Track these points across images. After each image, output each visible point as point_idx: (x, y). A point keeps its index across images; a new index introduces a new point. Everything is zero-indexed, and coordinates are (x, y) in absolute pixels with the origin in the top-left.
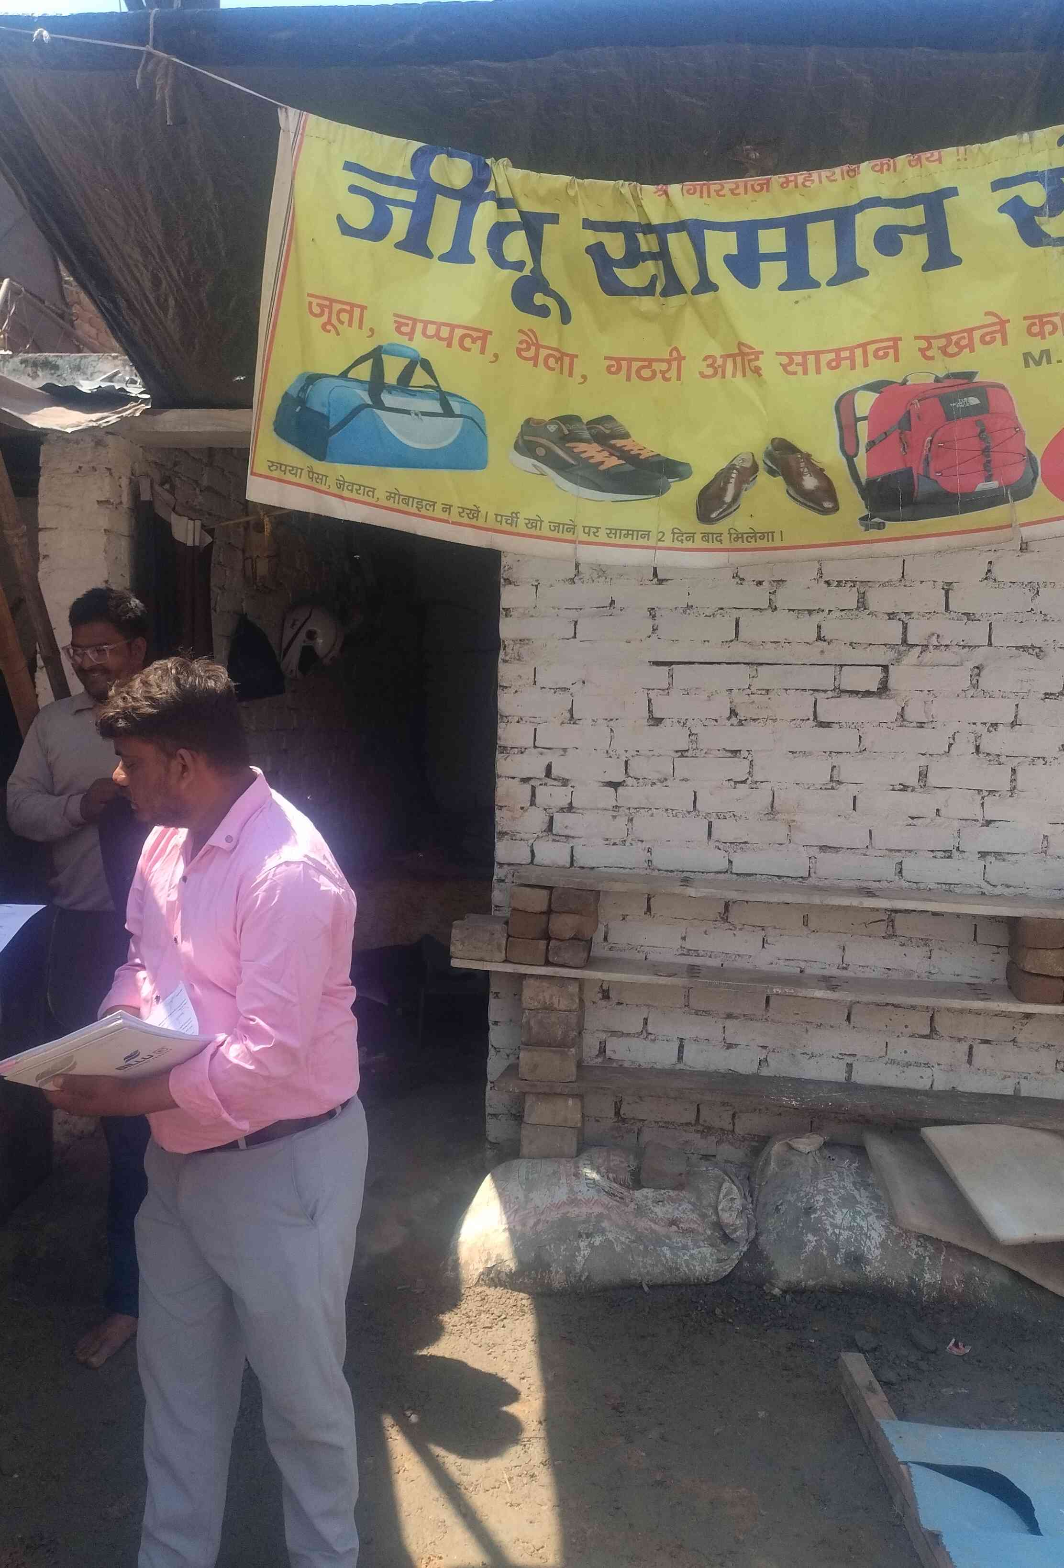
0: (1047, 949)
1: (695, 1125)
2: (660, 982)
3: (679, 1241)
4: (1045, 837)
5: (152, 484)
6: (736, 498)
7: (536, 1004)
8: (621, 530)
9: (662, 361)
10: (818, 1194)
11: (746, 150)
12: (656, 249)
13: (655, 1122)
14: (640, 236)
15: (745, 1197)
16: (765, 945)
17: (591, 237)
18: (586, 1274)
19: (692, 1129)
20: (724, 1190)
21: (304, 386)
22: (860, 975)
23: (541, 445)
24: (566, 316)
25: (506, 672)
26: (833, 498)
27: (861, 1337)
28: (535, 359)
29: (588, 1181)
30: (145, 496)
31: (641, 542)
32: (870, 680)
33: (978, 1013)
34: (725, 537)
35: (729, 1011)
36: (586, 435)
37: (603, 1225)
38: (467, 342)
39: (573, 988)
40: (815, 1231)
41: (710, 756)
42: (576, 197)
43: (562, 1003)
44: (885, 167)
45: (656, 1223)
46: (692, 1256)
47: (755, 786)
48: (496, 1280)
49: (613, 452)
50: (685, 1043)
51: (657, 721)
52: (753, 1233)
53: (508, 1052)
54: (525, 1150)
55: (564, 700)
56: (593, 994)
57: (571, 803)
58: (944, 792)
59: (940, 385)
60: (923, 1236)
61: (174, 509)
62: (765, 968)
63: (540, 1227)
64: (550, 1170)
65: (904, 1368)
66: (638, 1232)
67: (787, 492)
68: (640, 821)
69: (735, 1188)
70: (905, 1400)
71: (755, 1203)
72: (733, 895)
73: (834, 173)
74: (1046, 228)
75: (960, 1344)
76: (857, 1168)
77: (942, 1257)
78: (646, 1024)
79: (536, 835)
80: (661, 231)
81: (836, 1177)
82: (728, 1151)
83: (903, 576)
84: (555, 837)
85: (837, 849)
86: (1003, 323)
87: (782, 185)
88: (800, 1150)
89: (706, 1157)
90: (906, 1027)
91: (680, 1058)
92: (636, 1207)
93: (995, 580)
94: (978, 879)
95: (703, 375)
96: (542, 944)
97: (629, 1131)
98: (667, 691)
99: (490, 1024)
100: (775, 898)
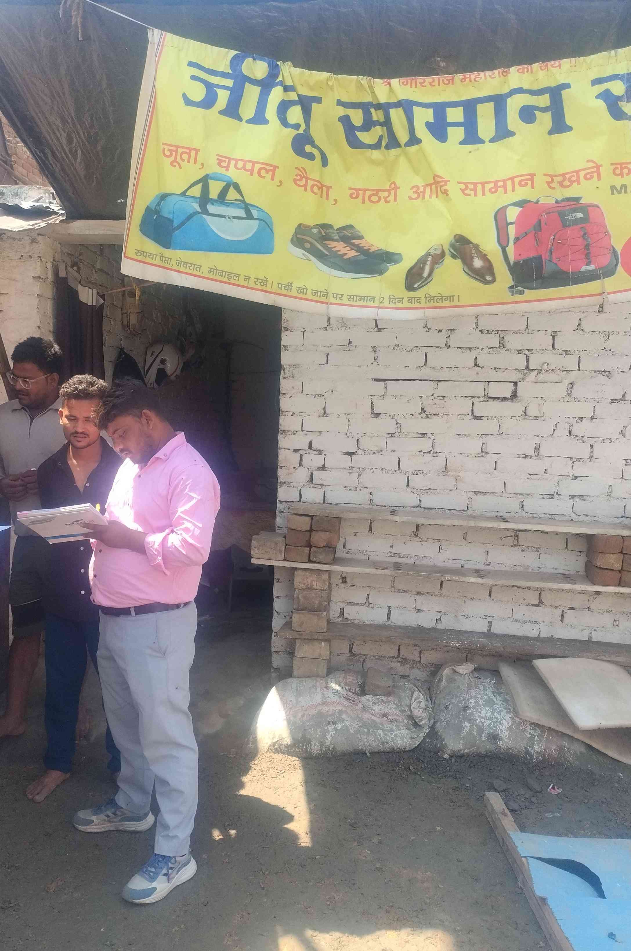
0: (610, 553)
1: (397, 658)
2: (378, 573)
3: (388, 726)
4: (610, 486)
5: (66, 267)
6: (430, 274)
7: (303, 585)
8: (357, 296)
9: (384, 191)
10: (471, 698)
11: (438, 61)
12: (382, 119)
13: (374, 656)
14: (372, 110)
15: (427, 700)
16: (441, 551)
17: (341, 111)
18: (333, 746)
19: (395, 660)
20: (414, 697)
21: (159, 201)
22: (497, 568)
23: (308, 242)
24: (325, 162)
25: (285, 385)
26: (493, 274)
27: (497, 783)
28: (305, 186)
29: (334, 691)
30: (62, 274)
31: (369, 304)
32: (507, 391)
33: (568, 591)
34: (423, 300)
35: (418, 590)
36: (336, 236)
37: (342, 717)
38: (263, 172)
39: (325, 576)
40: (469, 721)
41: (409, 436)
42: (333, 86)
43: (317, 585)
44: (526, 70)
45: (375, 716)
46: (396, 735)
47: (435, 455)
48: (279, 749)
49: (353, 247)
50: (392, 609)
51: (377, 415)
52: (432, 722)
53: (285, 614)
54: (295, 673)
55: (319, 403)
56: (336, 580)
57: (324, 465)
58: (549, 459)
59: (558, 205)
60: (534, 723)
61: (80, 282)
62: (442, 564)
63: (305, 718)
64: (311, 685)
65: (522, 801)
66: (364, 721)
67: (464, 270)
68: (367, 476)
69: (421, 695)
70: (524, 821)
71: (434, 704)
72: (422, 521)
73: (494, 73)
74: (625, 109)
75: (555, 787)
76: (494, 683)
77: (545, 736)
78: (368, 598)
79: (302, 484)
80: (385, 108)
81: (482, 689)
82: (417, 673)
83: (527, 328)
84: (314, 485)
85: (484, 493)
86: (598, 167)
87: (461, 81)
88: (460, 673)
89: (404, 677)
90: (524, 599)
91: (389, 618)
92: (362, 706)
93: (583, 330)
94: (569, 511)
95: (410, 198)
96: (307, 550)
97: (358, 661)
98: (383, 397)
99: (274, 597)
100: (448, 522)
